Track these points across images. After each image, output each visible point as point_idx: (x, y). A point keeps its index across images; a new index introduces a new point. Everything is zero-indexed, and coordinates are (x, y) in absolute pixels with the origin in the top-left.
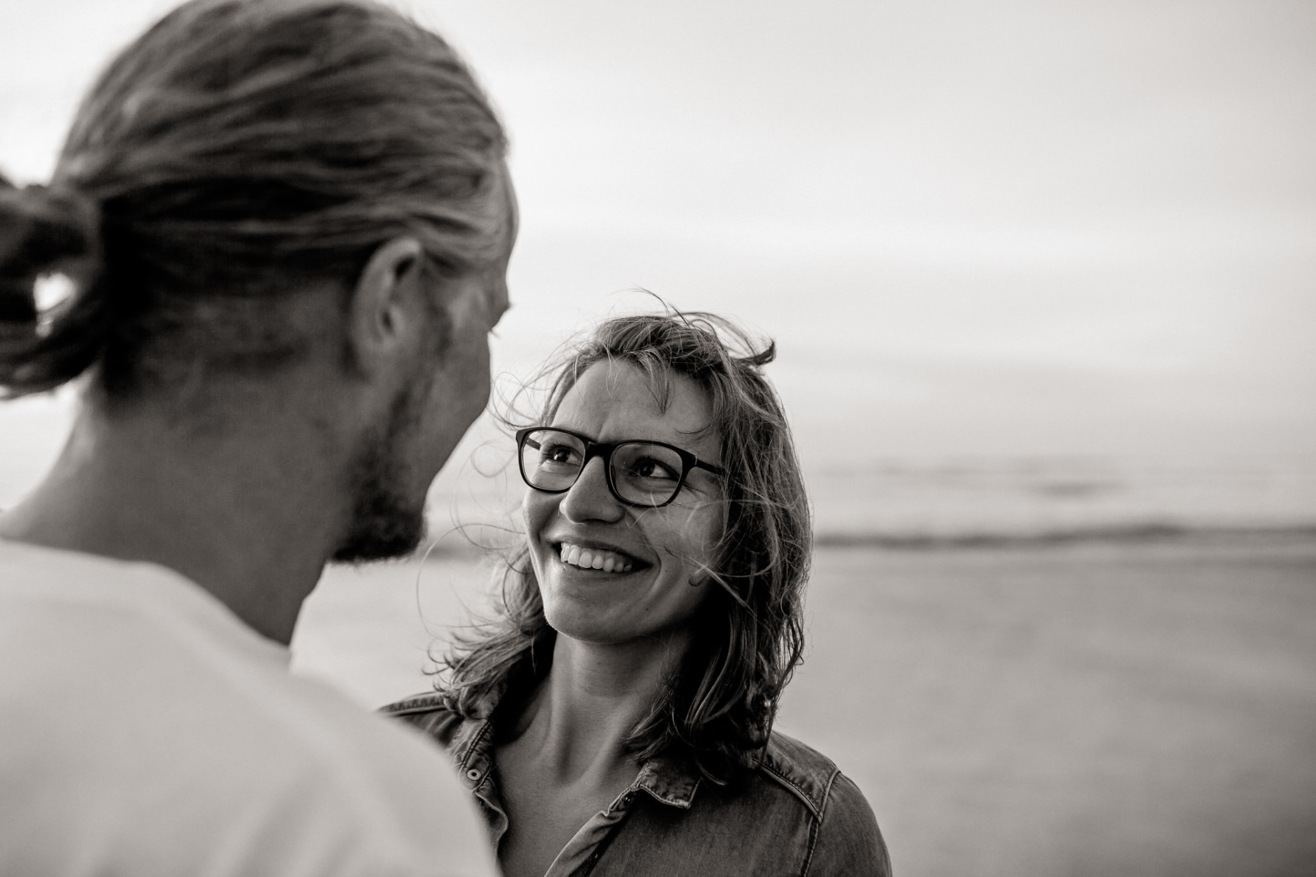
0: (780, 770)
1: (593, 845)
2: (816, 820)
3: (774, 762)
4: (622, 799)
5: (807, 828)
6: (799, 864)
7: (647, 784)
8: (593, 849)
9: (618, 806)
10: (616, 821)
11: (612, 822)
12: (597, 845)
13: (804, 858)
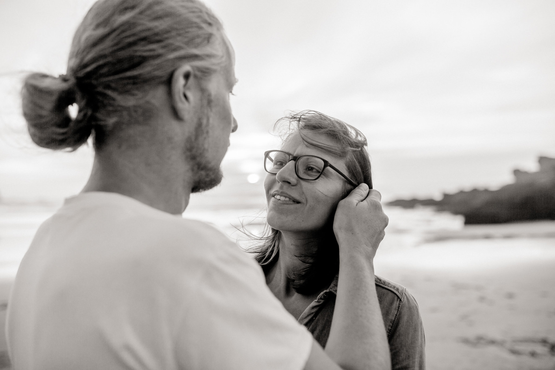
0: (385, 284)
1: (313, 313)
2: (400, 300)
3: (382, 281)
4: (323, 294)
5: (397, 303)
6: (394, 315)
7: (333, 289)
8: (312, 315)
9: (321, 297)
10: (320, 303)
11: (319, 304)
12: (314, 314)
13: (396, 313)
